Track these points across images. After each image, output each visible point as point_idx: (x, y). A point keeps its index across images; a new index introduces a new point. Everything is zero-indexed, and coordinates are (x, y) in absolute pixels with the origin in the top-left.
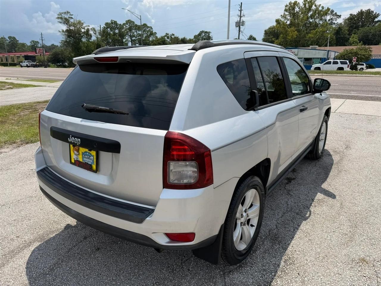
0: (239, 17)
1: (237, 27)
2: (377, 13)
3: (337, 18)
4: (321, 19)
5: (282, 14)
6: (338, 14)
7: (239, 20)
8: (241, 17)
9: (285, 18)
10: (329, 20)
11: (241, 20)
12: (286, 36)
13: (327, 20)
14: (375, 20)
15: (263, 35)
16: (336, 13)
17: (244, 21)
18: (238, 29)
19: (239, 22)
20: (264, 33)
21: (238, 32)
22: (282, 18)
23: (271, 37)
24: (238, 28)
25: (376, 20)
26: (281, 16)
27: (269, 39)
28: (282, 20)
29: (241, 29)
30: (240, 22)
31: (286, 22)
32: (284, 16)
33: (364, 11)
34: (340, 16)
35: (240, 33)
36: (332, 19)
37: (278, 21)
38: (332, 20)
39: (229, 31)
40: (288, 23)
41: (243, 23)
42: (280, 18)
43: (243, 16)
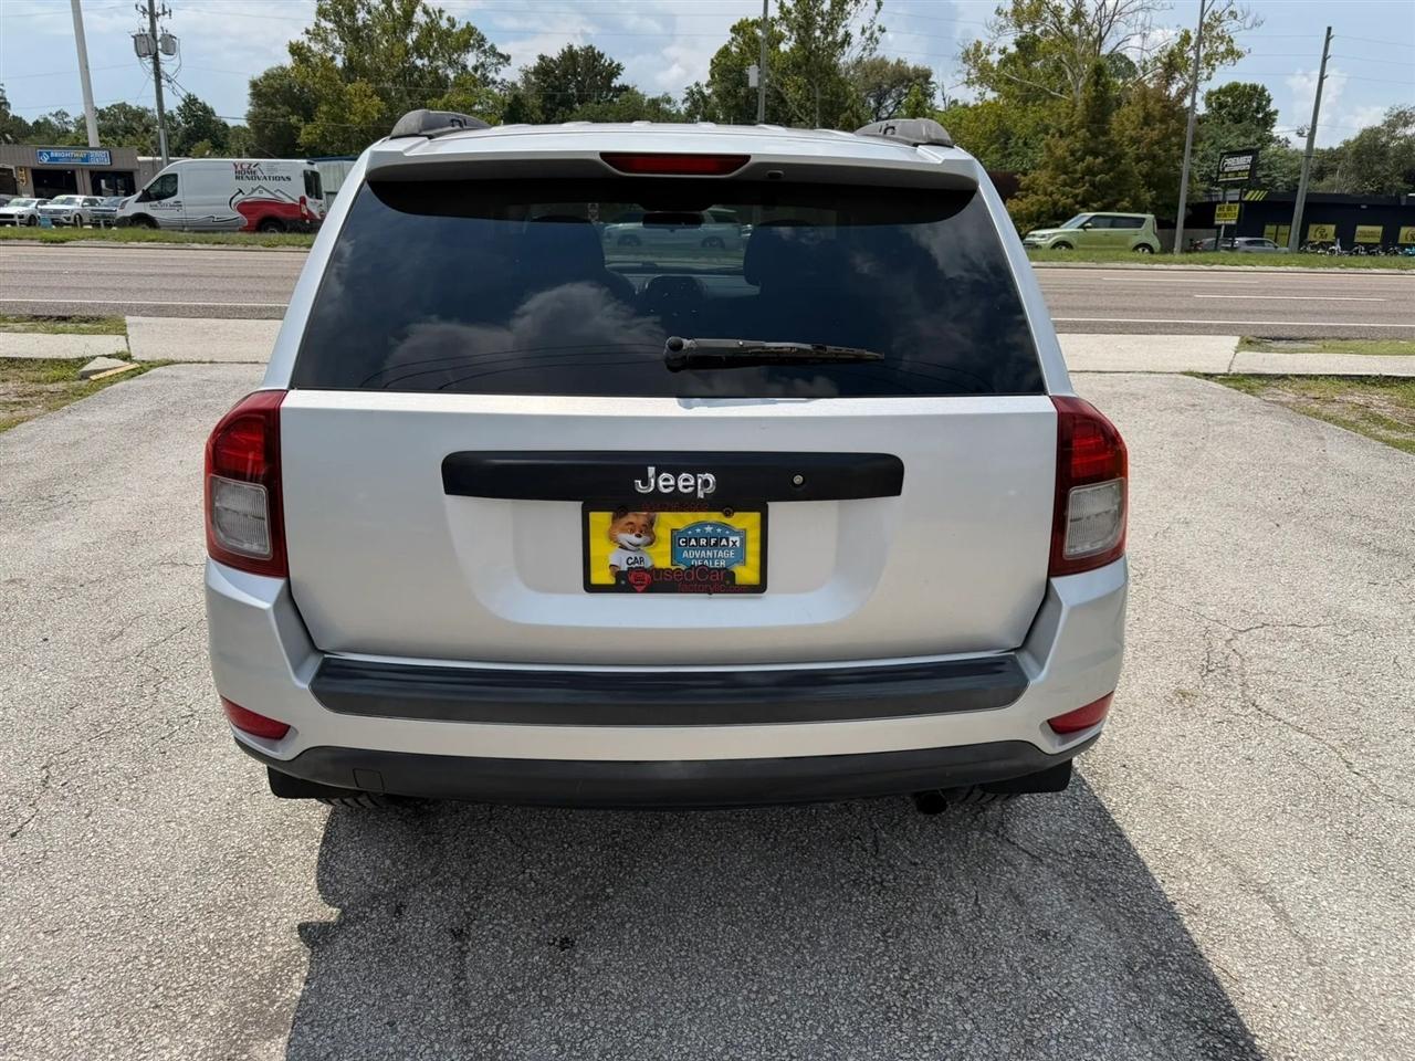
0: (148, 16)
1: (145, 55)
2: (616, 63)
3: (500, 63)
4: (452, 63)
5: (311, 28)
6: (501, 49)
7: (147, 27)
8: (153, 16)
9: (325, 40)
10: (476, 69)
11: (158, 28)
12: (343, 109)
13: (470, 69)
14: (613, 85)
15: (248, 98)
16: (492, 46)
17: (171, 36)
18: (151, 66)
19: (150, 37)
20: (249, 91)
21: (153, 77)
22: (310, 40)
23: (284, 109)
24: (148, 61)
25: (616, 82)
26: (307, 32)
27: (277, 116)
28: (316, 47)
29: (162, 66)
30: (154, 36)
31: (333, 59)
32: (317, 34)
33: (576, 51)
34: (507, 59)
35: (164, 82)
36: (483, 65)
37: (296, 50)
38: (485, 69)
39: (87, 67)
40: (339, 62)
41: (170, 45)
42: (304, 39)
43: (164, 13)
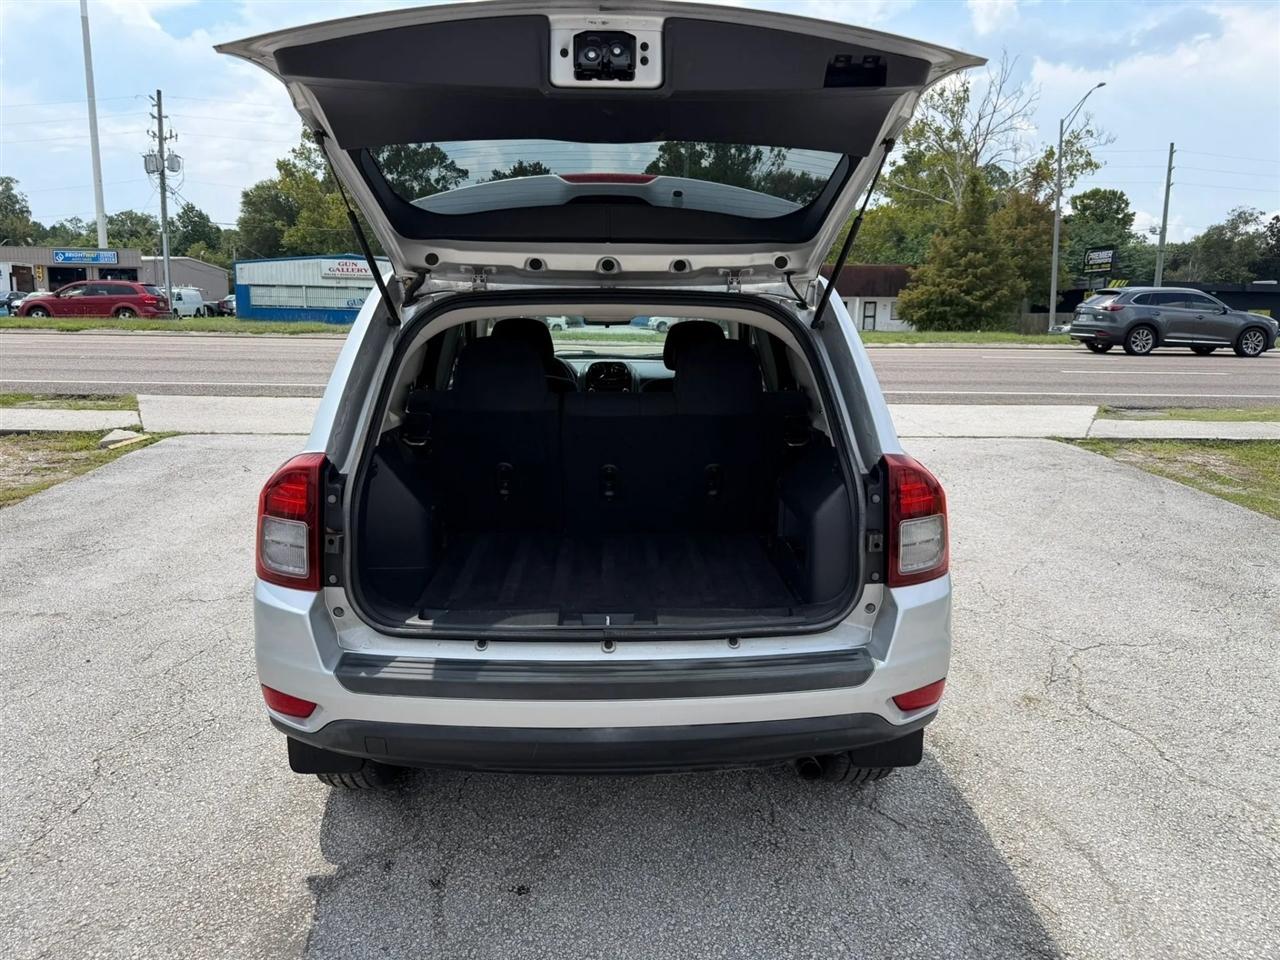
0: (157, 140)
1: (153, 172)
3: (460, 177)
4: (416, 177)
5: (297, 147)
6: (460, 165)
7: (156, 149)
8: (162, 140)
9: (308, 158)
10: (437, 181)
11: (166, 149)
12: (322, 216)
13: (432, 181)
15: (240, 206)
16: (453, 162)
17: (176, 156)
18: (158, 181)
19: (158, 157)
20: (242, 200)
21: (159, 190)
22: (295, 157)
23: (270, 215)
24: (156, 177)
26: (294, 151)
27: (264, 221)
28: (301, 164)
29: (167, 182)
30: (162, 156)
31: (314, 173)
32: (303, 154)
33: (526, 167)
34: (464, 173)
35: (168, 194)
36: (444, 178)
37: (282, 166)
38: (447, 182)
40: (320, 176)
41: (175, 163)
42: (290, 157)
43: (171, 137)
